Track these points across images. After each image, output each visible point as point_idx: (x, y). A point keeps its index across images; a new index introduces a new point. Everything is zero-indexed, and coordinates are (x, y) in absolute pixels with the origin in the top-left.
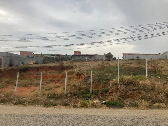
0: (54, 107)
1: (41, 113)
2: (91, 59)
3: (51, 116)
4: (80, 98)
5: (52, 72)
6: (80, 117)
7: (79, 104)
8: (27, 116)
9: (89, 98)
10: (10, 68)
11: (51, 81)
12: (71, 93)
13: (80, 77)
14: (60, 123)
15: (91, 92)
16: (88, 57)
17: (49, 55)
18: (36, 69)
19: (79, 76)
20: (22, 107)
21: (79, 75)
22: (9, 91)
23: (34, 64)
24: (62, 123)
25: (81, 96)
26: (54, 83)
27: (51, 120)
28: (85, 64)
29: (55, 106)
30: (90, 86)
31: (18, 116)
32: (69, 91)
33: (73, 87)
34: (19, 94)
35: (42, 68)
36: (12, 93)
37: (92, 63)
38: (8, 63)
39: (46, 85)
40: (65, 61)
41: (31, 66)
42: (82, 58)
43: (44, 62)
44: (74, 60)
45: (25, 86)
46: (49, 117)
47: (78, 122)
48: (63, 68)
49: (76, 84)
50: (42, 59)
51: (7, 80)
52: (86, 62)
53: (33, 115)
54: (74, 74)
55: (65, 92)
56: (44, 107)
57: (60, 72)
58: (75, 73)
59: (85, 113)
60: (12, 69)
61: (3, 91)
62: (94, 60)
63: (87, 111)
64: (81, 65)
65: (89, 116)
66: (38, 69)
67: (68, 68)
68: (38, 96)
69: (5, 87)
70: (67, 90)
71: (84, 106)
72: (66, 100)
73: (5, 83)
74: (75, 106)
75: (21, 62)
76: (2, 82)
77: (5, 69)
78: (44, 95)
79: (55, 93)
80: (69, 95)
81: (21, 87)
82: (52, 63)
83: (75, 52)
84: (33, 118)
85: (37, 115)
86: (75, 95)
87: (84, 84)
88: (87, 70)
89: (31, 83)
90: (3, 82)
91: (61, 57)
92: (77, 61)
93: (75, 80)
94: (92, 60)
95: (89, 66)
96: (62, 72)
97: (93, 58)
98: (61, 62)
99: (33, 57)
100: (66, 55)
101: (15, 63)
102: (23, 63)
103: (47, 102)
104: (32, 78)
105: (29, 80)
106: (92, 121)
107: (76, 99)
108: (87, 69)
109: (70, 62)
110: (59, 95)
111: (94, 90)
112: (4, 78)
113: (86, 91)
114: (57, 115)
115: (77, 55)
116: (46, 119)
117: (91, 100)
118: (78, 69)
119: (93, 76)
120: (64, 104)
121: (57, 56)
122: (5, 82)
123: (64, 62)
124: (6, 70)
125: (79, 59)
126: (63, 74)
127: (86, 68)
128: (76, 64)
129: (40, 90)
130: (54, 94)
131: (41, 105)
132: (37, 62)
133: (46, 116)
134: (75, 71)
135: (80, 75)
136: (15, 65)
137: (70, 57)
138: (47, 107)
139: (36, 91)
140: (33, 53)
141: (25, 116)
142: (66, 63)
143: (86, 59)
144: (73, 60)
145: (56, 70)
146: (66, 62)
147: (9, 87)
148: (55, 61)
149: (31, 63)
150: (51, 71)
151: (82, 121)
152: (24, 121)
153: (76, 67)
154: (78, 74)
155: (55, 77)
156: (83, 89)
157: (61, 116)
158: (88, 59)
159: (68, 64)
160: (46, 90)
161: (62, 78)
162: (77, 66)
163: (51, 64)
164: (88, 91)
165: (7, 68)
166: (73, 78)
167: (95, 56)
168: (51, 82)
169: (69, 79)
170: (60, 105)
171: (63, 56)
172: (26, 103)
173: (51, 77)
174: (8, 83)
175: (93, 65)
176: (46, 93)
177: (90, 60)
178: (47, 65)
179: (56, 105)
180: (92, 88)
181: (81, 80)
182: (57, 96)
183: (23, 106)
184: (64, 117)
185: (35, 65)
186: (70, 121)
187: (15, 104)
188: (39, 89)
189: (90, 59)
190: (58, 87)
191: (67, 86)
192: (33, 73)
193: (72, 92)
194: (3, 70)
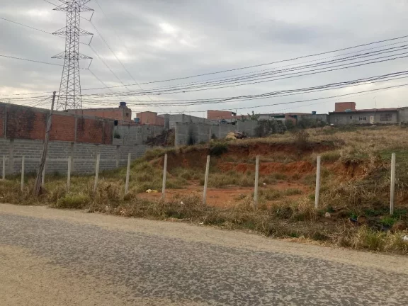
0: (290, 239)
1: (262, 250)
2: (388, 122)
3: (286, 259)
4: (360, 224)
5: (279, 158)
6: (363, 272)
7: (356, 240)
8: (233, 251)
9: (387, 226)
10: (189, 147)
11: (278, 177)
12: (331, 210)
13: (353, 171)
14: (310, 279)
15: (391, 212)
16: (378, 116)
17: (270, 115)
18: (243, 150)
19: (351, 168)
20: (221, 231)
21: (351, 165)
22: (192, 195)
23: (238, 138)
24: (317, 280)
25: (363, 220)
26: (286, 183)
27: (287, 267)
28: (367, 135)
29: (294, 239)
30: (388, 196)
31: (214, 248)
32: (325, 205)
33: (338, 196)
34: (210, 202)
35: (256, 148)
36: (198, 199)
37: (391, 132)
38: (186, 136)
39: (265, 187)
40: (310, 129)
41: (232, 142)
42: (358, 119)
43: (259, 133)
44: (335, 126)
45: (221, 186)
46: (280, 260)
47: (360, 284)
48: (306, 148)
49: (346, 189)
50: (254, 125)
51: (186, 171)
52: (373, 129)
53: (245, 251)
54: (336, 163)
55: (316, 207)
56: (268, 236)
57: (299, 157)
58: (340, 159)
59: (378, 266)
60: (194, 150)
61: (181, 194)
62: (397, 124)
63: (383, 261)
64: (357, 140)
65: (390, 275)
66: (245, 150)
67: (319, 147)
68: (252, 210)
69: (184, 187)
70: (319, 200)
71: (374, 246)
72: (320, 226)
73: (183, 179)
74: (345, 244)
75: (210, 135)
76: (177, 175)
77: (181, 149)
78: (264, 208)
79: (292, 206)
80: (328, 215)
81: (213, 188)
82: (279, 135)
83: (337, 105)
84: (247, 258)
85: (253, 252)
86: (343, 216)
87: (369, 190)
88: (375, 153)
89: (232, 179)
90: (179, 176)
91: (299, 119)
92: (344, 128)
93: (340, 177)
94: (390, 124)
95: (384, 141)
96: (305, 158)
97: (394, 119)
98: (300, 131)
99: (234, 123)
100: (314, 113)
101: (198, 137)
102: (213, 137)
103: (272, 225)
104: (233, 170)
105: (228, 175)
106: (401, 290)
107: (349, 227)
108: (375, 149)
109: (325, 130)
110: (301, 212)
111: (400, 206)
112: (180, 169)
113: (375, 209)
114: (301, 259)
115: (345, 113)
116: (275, 265)
117: (392, 232)
118: (349, 149)
119: (397, 168)
120: (316, 235)
121: (290, 118)
122: (182, 176)
123: (309, 131)
124: (184, 151)
125: (351, 122)
126: (308, 161)
127: (373, 146)
128: (341, 135)
129: (255, 198)
130: (289, 208)
131: (260, 230)
132: (243, 133)
133: (275, 258)
134: (341, 154)
135: (355, 164)
136: (199, 141)
137: (324, 119)
138: (275, 238)
139: (247, 198)
140: (235, 114)
141: (228, 251)
142: (313, 135)
143: (372, 121)
144: (333, 126)
145: (289, 152)
146: (315, 133)
147: (190, 187)
148: (285, 130)
149: (231, 135)
150: (277, 154)
151: (370, 283)
152: (228, 262)
153: (343, 143)
154: (348, 164)
155: (287, 170)
156: (367, 201)
157: (311, 262)
158: (379, 122)
159: (321, 138)
160: (268, 198)
161: (304, 171)
162: (346, 142)
163: (276, 137)
164: (381, 208)
165: (185, 148)
166: (335, 171)
167: (400, 112)
168: (278, 181)
169: (325, 174)
170: (306, 237)
171: (306, 117)
172: (226, 223)
173: (277, 168)
174: (189, 178)
175: (395, 138)
176: (270, 204)
177: (383, 125)
178: (268, 140)
179: (294, 235)
180: (395, 201)
181: (359, 179)
182: (295, 214)
183: (222, 229)
184: (319, 267)
185: (239, 141)
186: (336, 277)
187: (206, 224)
188: (253, 196)
189: (383, 122)
190: (297, 193)
191: (321, 191)
192: (235, 157)
193: (335, 207)
194: (178, 152)
